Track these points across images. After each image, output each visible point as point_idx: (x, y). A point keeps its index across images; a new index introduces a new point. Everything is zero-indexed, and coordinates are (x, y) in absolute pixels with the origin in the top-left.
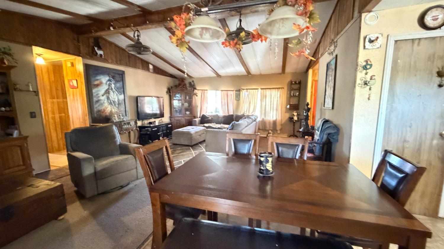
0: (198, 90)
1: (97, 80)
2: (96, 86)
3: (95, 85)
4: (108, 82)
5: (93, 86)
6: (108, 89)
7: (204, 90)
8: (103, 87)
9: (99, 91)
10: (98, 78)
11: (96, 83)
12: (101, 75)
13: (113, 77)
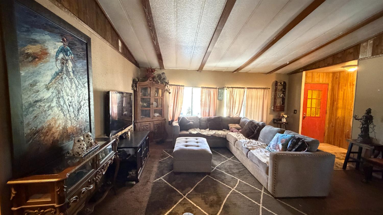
0: (171, 85)
1: (35, 42)
2: (30, 59)
3: (28, 55)
4: (61, 55)
5: (21, 58)
6: (61, 71)
7: (179, 85)
8: (48, 64)
9: (39, 73)
10: (37, 37)
11: (31, 49)
12: (47, 33)
13: (71, 45)
